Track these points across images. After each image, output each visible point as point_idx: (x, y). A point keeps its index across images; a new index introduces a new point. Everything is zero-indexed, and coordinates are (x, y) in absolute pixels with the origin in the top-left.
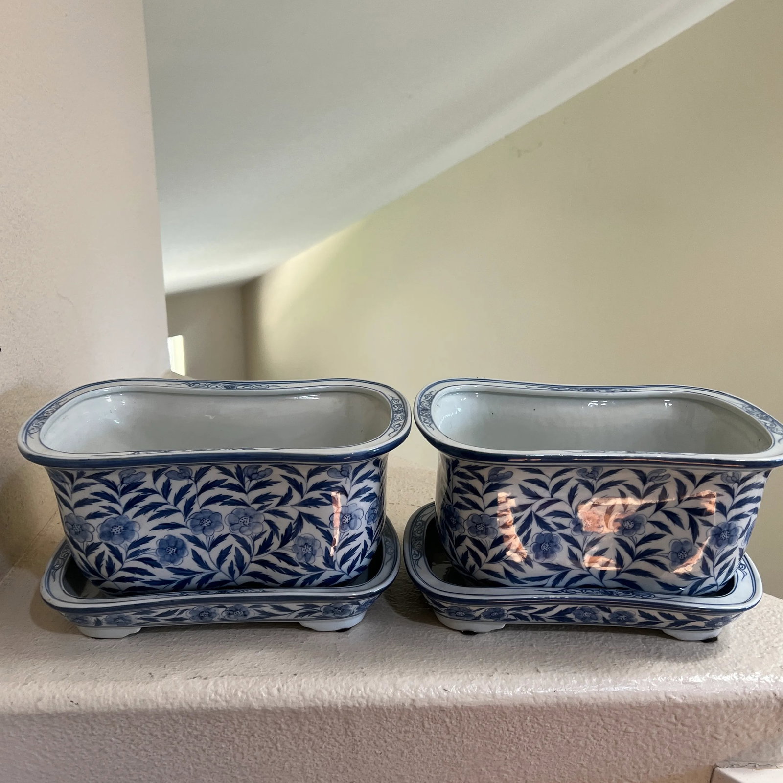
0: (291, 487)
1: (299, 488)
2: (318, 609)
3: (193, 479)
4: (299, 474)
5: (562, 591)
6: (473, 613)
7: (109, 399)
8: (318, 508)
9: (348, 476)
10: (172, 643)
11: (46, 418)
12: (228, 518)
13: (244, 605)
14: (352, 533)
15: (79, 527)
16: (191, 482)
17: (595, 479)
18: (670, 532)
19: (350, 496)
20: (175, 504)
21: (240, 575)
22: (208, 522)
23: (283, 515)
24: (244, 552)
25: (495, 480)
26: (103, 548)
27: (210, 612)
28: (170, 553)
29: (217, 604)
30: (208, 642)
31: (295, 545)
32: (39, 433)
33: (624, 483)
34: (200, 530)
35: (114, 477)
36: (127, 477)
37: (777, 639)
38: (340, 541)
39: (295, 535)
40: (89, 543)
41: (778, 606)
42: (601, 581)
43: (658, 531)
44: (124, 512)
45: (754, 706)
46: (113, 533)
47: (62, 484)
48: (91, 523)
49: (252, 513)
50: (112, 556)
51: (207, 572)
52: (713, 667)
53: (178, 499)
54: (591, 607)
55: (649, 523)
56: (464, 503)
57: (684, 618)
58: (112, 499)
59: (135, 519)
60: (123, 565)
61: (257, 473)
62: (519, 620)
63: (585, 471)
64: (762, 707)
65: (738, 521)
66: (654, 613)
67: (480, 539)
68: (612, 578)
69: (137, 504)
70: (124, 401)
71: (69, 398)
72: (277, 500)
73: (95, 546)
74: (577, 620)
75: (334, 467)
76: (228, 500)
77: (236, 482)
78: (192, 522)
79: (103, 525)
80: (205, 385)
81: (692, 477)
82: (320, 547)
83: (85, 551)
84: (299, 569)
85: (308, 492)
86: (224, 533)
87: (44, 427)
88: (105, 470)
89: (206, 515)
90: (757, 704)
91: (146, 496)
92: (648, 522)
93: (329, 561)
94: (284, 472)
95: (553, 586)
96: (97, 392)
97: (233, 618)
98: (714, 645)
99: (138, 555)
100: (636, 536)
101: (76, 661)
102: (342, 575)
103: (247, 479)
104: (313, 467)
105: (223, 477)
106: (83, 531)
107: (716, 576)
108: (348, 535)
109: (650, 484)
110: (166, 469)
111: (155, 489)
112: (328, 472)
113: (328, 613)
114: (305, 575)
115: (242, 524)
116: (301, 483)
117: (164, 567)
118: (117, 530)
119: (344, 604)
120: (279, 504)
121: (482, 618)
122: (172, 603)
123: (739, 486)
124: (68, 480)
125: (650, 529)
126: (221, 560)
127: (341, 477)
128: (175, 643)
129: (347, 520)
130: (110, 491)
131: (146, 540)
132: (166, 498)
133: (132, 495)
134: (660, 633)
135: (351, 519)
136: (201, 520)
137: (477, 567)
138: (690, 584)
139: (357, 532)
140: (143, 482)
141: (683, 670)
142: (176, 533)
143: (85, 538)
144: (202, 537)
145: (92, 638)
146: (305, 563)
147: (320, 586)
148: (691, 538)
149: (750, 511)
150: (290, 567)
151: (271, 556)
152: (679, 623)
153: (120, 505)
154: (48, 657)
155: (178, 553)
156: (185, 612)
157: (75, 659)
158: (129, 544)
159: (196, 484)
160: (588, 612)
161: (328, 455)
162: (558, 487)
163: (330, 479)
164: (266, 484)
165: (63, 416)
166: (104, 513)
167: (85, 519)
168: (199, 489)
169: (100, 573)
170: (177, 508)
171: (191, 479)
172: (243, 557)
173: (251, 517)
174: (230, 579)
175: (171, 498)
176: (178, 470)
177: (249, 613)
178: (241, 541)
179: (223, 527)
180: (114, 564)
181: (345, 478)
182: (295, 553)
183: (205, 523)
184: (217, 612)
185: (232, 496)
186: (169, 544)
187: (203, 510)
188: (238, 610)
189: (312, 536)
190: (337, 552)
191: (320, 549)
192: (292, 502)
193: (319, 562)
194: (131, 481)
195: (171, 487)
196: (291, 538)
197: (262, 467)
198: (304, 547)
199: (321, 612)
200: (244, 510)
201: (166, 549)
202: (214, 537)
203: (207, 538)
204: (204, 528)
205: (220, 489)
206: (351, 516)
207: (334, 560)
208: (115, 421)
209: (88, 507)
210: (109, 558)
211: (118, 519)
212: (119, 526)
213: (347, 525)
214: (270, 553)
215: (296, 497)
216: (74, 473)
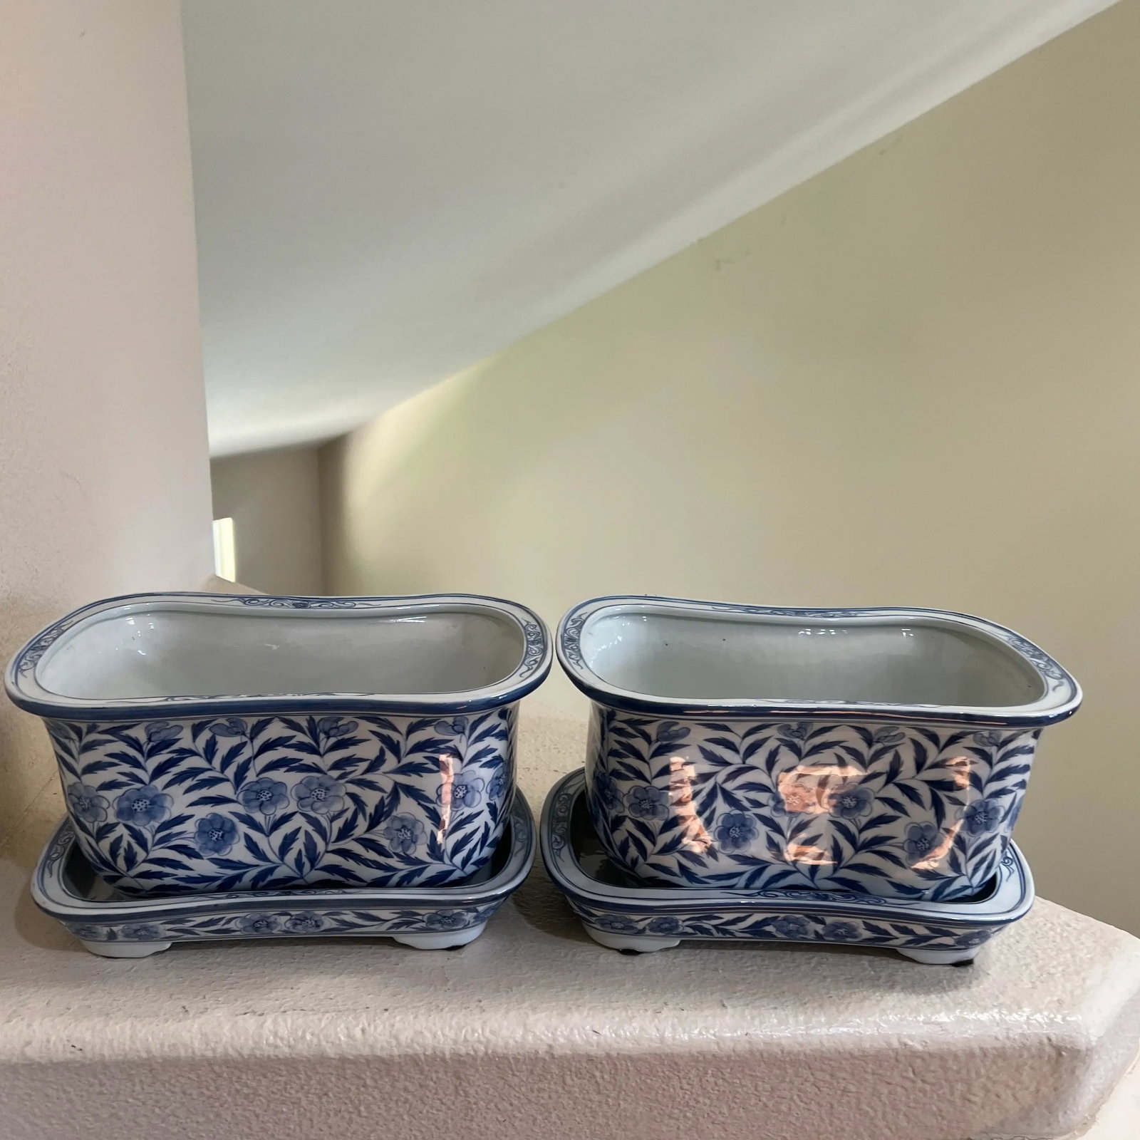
0: (384, 747)
1: (395, 749)
2: (420, 917)
3: (248, 735)
4: (395, 729)
5: (759, 893)
6: (635, 925)
7: (131, 621)
8: (421, 776)
9: (463, 733)
10: (215, 965)
11: (44, 648)
12: (296, 791)
13: (316, 912)
14: (467, 811)
15: (88, 801)
16: (245, 739)
17: (803, 739)
18: (906, 813)
19: (466, 761)
20: (222, 771)
21: (311, 870)
22: (268, 796)
23: (371, 785)
24: (317, 838)
25: (666, 739)
26: (121, 830)
27: (268, 921)
28: (214, 838)
29: (279, 911)
30: (264, 964)
31: (388, 828)
32: (35, 671)
33: (841, 744)
34: (256, 807)
35: (139, 733)
36: (155, 732)
37: (1055, 963)
38: (451, 822)
39: (388, 814)
40: (102, 824)
41: (1059, 917)
42: (812, 880)
43: (889, 811)
44: (151, 781)
45: (1021, 1056)
46: (136, 810)
47: (66, 741)
48: (102, 795)
49: (329, 783)
50: (133, 842)
51: (265, 865)
52: (965, 1001)
53: (226, 763)
54: (797, 916)
55: (877, 801)
56: (623, 770)
57: (926, 932)
58: (136, 764)
59: (166, 791)
60: (148, 854)
61: (337, 728)
62: (700, 935)
63: (788, 728)
64: (1033, 1057)
65: (999, 799)
66: (885, 925)
67: (645, 822)
68: (826, 876)
69: (169, 770)
70: (152, 623)
71: (75, 619)
72: (364, 766)
73: (110, 828)
74: (780, 935)
75: (443, 719)
76: (297, 764)
77: (306, 739)
78: (245, 795)
79: (120, 798)
80: (266, 602)
81: (934, 738)
82: (423, 831)
83: (94, 834)
84: (393, 862)
85: (408, 754)
86: (289, 810)
87: (41, 662)
88: (125, 723)
89: (265, 786)
90: (1026, 1054)
91: (182, 759)
92: (876, 798)
93: (435, 851)
94: (374, 727)
95: (747, 887)
96: (115, 612)
97: (301, 931)
98: (968, 970)
99: (169, 841)
100: (861, 818)
101: (80, 990)
102: (453, 871)
103: (322, 736)
104: (414, 720)
105: (290, 732)
106: (93, 806)
107: (970, 874)
108: (462, 814)
109: (878, 746)
110: (210, 722)
111: (194, 749)
112: (435, 726)
113: (433, 924)
114: (401, 870)
115: (316, 799)
116: (398, 742)
117: (205, 858)
118: (141, 806)
119: (455, 911)
120: (367, 771)
121: (648, 932)
122: (216, 908)
123: (999, 750)
124: (74, 736)
125: (879, 809)
126: (285, 848)
127: (454, 734)
128: (219, 964)
129: (461, 794)
130: (132, 752)
131: (180, 820)
132: (210, 761)
133: (163, 757)
134: (894, 954)
135: (467, 792)
136: (258, 793)
137: (641, 860)
138: (935, 884)
139: (474, 810)
140: (178, 740)
141: (925, 1005)
142: (223, 810)
143: (96, 817)
144: (259, 817)
145: (103, 957)
146: (402, 854)
147: (422, 885)
148: (934, 821)
149: (1015, 785)
150: (382, 860)
151: (354, 842)
152: (919, 940)
153: (146, 771)
154: (41, 983)
155: (225, 838)
156: (233, 922)
157: (79, 986)
158: (157, 825)
159: (252, 742)
160: (793, 923)
161: (437, 704)
162: (752, 750)
163: (438, 737)
164: (349, 742)
165: (67, 646)
166: (123, 782)
167: (97, 790)
168: (256, 750)
169: (116, 865)
170: (225, 776)
171: (246, 736)
172: (315, 845)
173: (327, 789)
174: (297, 876)
175: (217, 762)
176: (227, 724)
177: (323, 923)
178: (313, 822)
179: (287, 802)
180: (136, 853)
181: (460, 735)
182: (388, 839)
183: (264, 797)
184: (278, 921)
185: (302, 760)
186: (212, 826)
187: (261, 779)
188: (307, 919)
189: (411, 816)
190: (446, 838)
191: (424, 834)
192: (385, 767)
193: (421, 852)
194: (161, 738)
195: (217, 747)
196: (383, 819)
197: (343, 718)
198: (401, 831)
199: (424, 922)
200: (318, 778)
201: (208, 833)
202: (275, 816)
203: (265, 818)
204: (262, 803)
205: (284, 749)
206: (466, 788)
207: (442, 850)
208: (140, 652)
209: (100, 773)
210: (129, 844)
211: (142, 790)
212: (144, 800)
213: (460, 801)
214: (353, 839)
215: (391, 762)
216: (84, 727)
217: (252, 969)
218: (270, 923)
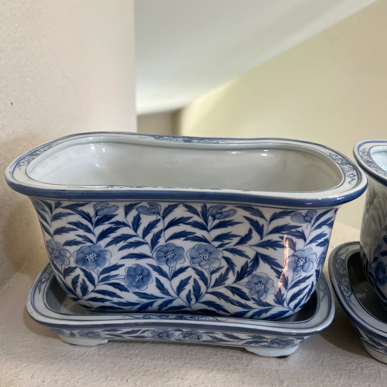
0: (252, 228)
1: (260, 230)
2: (266, 340)
3: (161, 215)
4: (262, 216)
7: (93, 147)
8: (276, 250)
9: (310, 222)
10: (134, 355)
11: (38, 155)
12: (190, 253)
13: (199, 331)
14: (304, 275)
15: (58, 252)
16: (159, 217)
19: (308, 241)
20: (144, 237)
21: (196, 303)
22: (172, 255)
23: (241, 253)
24: (201, 284)
26: (78, 272)
27: (168, 333)
28: (137, 280)
29: (175, 328)
30: (164, 358)
31: (249, 281)
32: (27, 167)
34: (164, 262)
35: (89, 209)
36: (100, 209)
38: (292, 282)
39: (250, 273)
40: (67, 267)
44: (97, 242)
46: (88, 259)
47: (43, 212)
48: (66, 249)
49: (211, 249)
50: (86, 279)
51: (167, 298)
53: (146, 232)
58: (88, 230)
59: (107, 249)
60: (95, 287)
61: (221, 213)
69: (109, 235)
70: (104, 149)
71: (60, 142)
72: (236, 240)
73: (71, 270)
75: (300, 211)
76: (192, 236)
77: (200, 220)
78: (157, 254)
79: (78, 251)
80: (168, 139)
82: (273, 286)
83: (63, 272)
84: (250, 303)
85: (268, 234)
86: (185, 265)
87: (33, 163)
88: (81, 201)
89: (171, 248)
91: (118, 228)
93: (279, 299)
94: (248, 214)
96: (83, 140)
97: (187, 340)
99: (108, 280)
101: (53, 367)
102: (288, 311)
103: (210, 218)
104: (278, 211)
105: (189, 214)
106: (61, 255)
108: (300, 276)
110: (137, 204)
111: (126, 222)
112: (292, 216)
113: (273, 344)
114: (255, 309)
115: (202, 259)
116: (263, 225)
117: (131, 292)
118: (91, 257)
119: (290, 338)
120: (239, 243)
122: (136, 324)
124: (47, 209)
126: (180, 288)
127: (303, 222)
128: (137, 355)
129: (301, 263)
130: (85, 222)
131: (116, 267)
132: (136, 230)
133: (105, 226)
135: (306, 262)
136: (166, 253)
139: (308, 274)
140: (115, 215)
142: (143, 262)
143: (63, 262)
144: (165, 268)
145: (69, 343)
146: (257, 299)
147: (266, 319)
150: (243, 301)
151: (225, 289)
153: (94, 235)
154: (30, 360)
155: (144, 279)
156: (146, 332)
158: (101, 270)
159: (164, 220)
161: (299, 200)
163: (292, 223)
164: (229, 223)
165: (53, 156)
166: (80, 242)
167: (63, 246)
168: (166, 224)
169: (76, 292)
170: (145, 240)
171: (160, 215)
172: (200, 288)
173: (210, 253)
174: (187, 306)
175: (140, 231)
176: (148, 206)
177: (202, 337)
178: (200, 274)
179: (184, 260)
180: (88, 286)
181: (307, 224)
182: (248, 289)
183: (169, 256)
184: (174, 334)
185: (195, 233)
186: (136, 272)
187: (168, 244)
188: (193, 334)
189: (265, 275)
190: (287, 292)
191: (273, 287)
192: (251, 242)
193: (270, 299)
194: (104, 214)
195: (141, 221)
196: (246, 275)
197: (227, 207)
198: (258, 284)
199: (267, 342)
200: (205, 246)
201: (133, 276)
202: (176, 268)
203: (169, 269)
204: (168, 260)
205: (184, 225)
206: (306, 260)
207: (284, 298)
208: (97, 165)
209: (65, 234)
210: (83, 280)
211: (92, 247)
212: (93, 254)
213: (300, 267)
214: (225, 287)
215: (256, 238)
216: (53, 204)
217: (157, 360)
218: (170, 334)
